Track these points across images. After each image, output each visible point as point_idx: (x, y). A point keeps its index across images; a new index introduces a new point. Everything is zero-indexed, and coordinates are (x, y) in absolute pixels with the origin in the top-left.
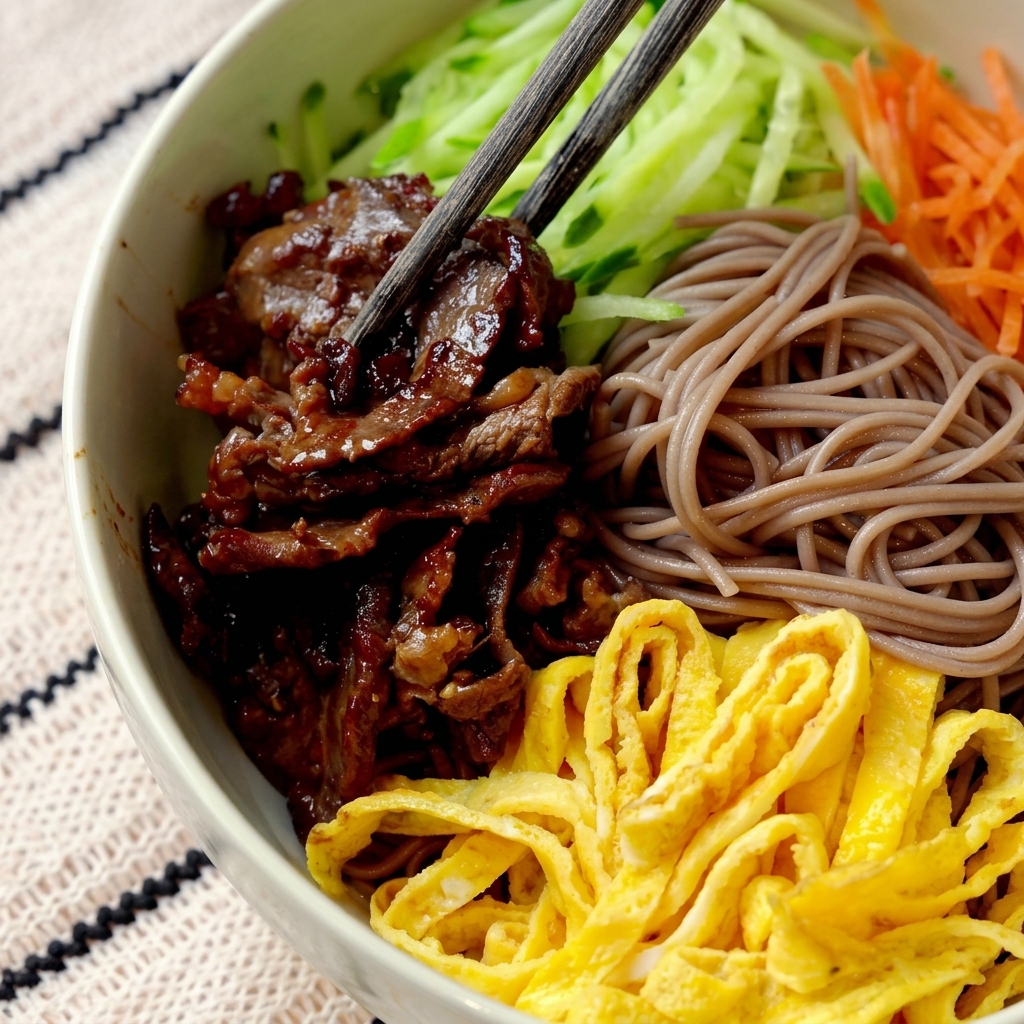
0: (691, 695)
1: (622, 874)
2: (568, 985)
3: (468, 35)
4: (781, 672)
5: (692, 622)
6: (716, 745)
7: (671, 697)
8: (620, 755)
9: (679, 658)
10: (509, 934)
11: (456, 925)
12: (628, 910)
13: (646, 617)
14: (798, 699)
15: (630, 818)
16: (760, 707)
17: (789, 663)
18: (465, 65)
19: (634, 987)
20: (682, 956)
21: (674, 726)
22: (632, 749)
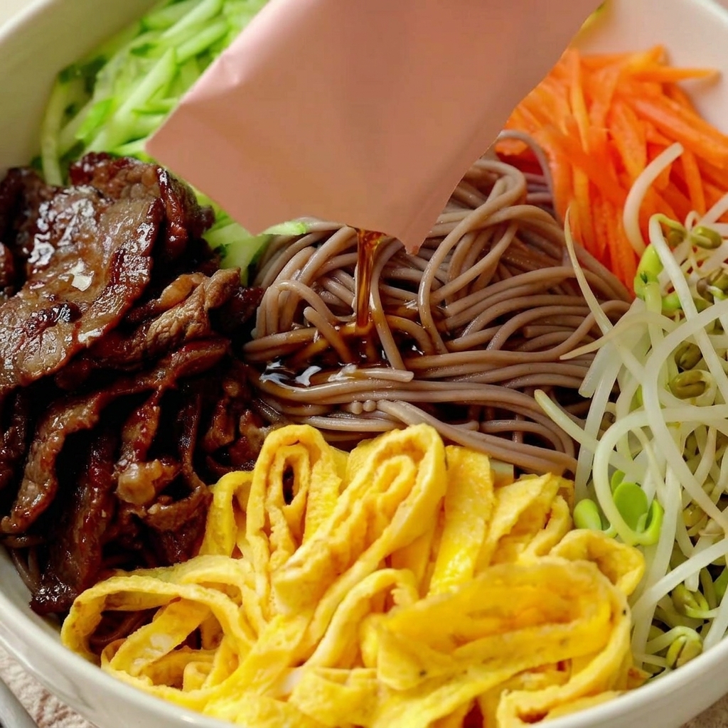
0: (320, 492)
1: (275, 621)
2: (237, 699)
3: (144, 30)
4: (382, 470)
5: (319, 439)
6: (337, 524)
7: (307, 495)
8: (273, 537)
9: (311, 466)
10: (200, 670)
11: (163, 667)
12: (279, 644)
13: (286, 438)
14: (394, 488)
15: (279, 578)
16: (368, 495)
17: (386, 463)
18: (143, 51)
19: (285, 698)
20: (317, 673)
21: (310, 515)
22: (281, 532)
